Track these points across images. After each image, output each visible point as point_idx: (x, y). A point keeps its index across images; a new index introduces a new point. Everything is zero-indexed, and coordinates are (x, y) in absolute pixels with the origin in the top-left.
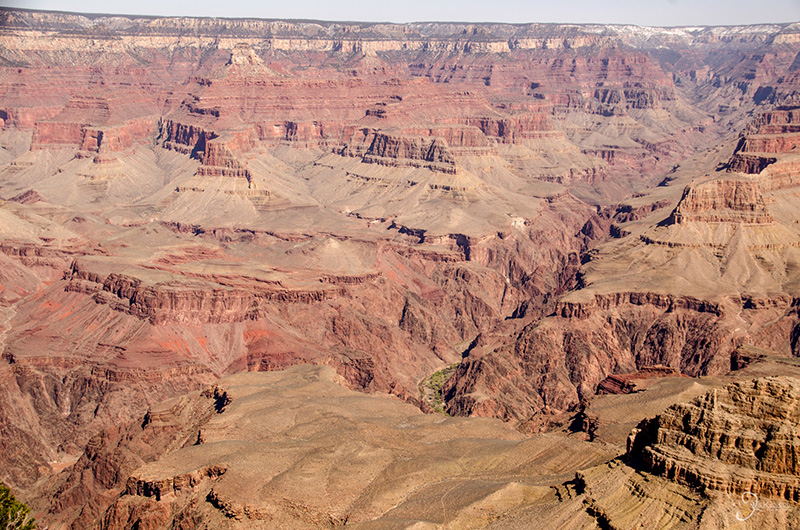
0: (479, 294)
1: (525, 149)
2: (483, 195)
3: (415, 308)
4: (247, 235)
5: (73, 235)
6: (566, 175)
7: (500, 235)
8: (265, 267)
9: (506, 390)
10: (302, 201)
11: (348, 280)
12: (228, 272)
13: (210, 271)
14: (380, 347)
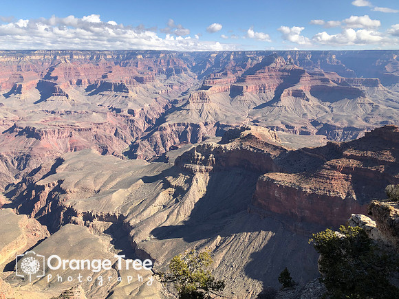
0: (137, 126)
1: (148, 85)
2: (137, 98)
3: (119, 131)
4: (68, 113)
5: (14, 116)
6: (160, 92)
7: (142, 109)
8: (74, 122)
9: (146, 151)
10: (85, 102)
11: (99, 124)
12: (63, 124)
13: (57, 124)
14: (109, 142)
